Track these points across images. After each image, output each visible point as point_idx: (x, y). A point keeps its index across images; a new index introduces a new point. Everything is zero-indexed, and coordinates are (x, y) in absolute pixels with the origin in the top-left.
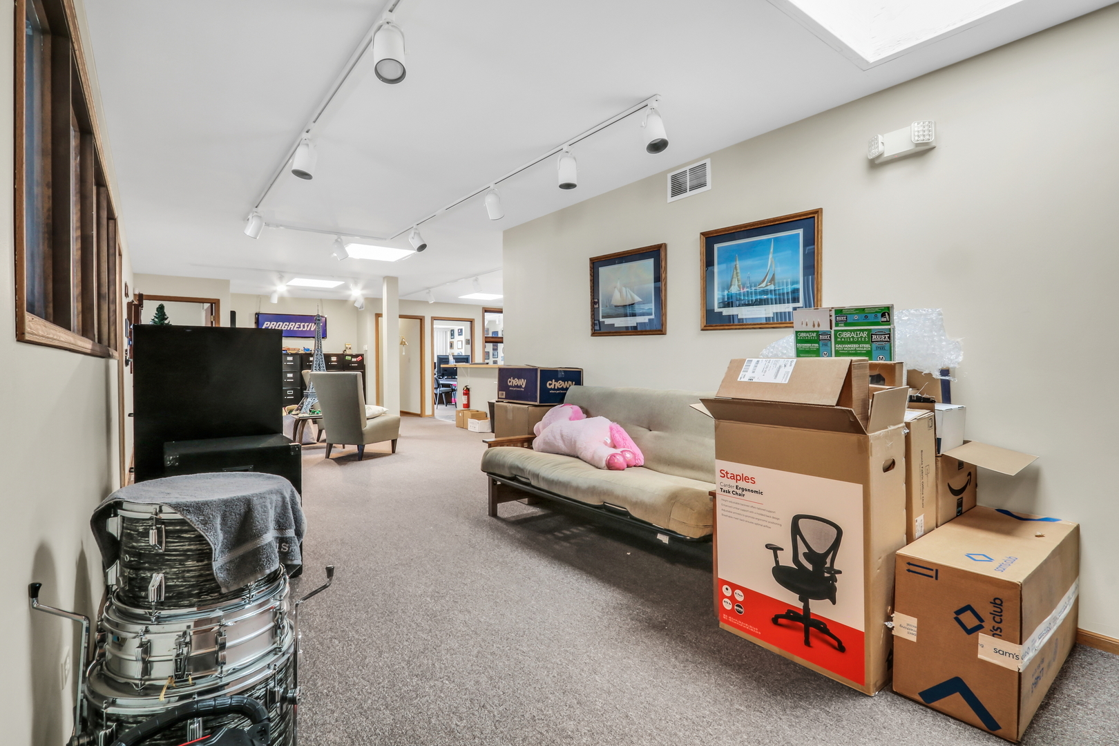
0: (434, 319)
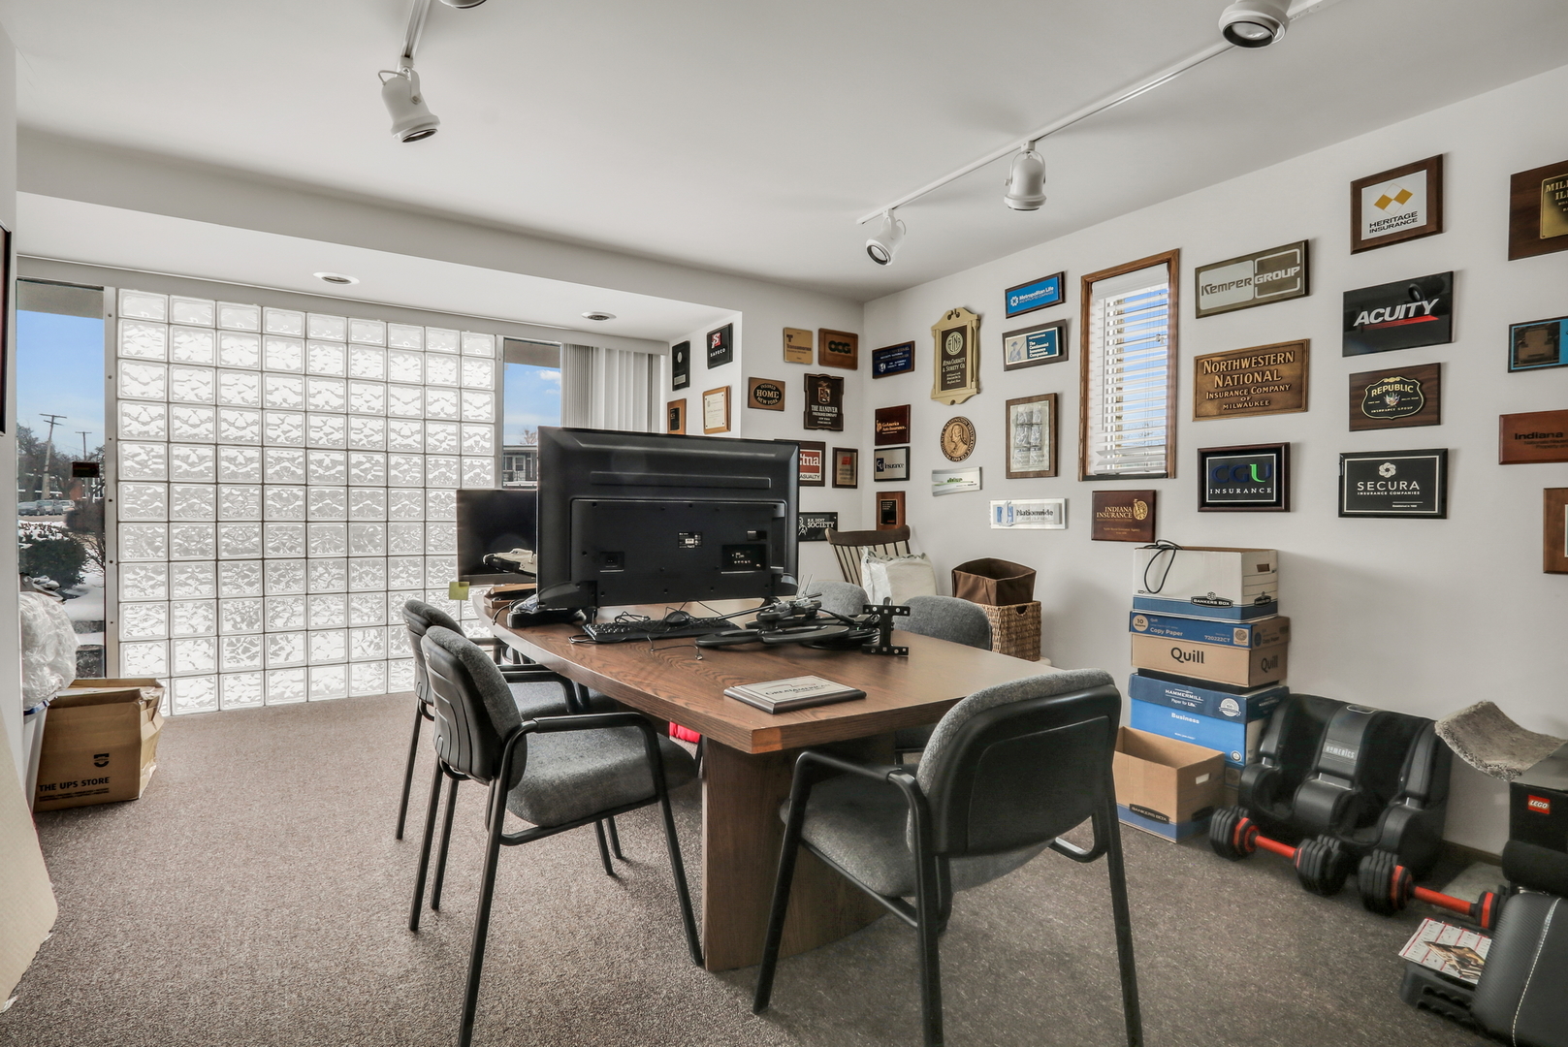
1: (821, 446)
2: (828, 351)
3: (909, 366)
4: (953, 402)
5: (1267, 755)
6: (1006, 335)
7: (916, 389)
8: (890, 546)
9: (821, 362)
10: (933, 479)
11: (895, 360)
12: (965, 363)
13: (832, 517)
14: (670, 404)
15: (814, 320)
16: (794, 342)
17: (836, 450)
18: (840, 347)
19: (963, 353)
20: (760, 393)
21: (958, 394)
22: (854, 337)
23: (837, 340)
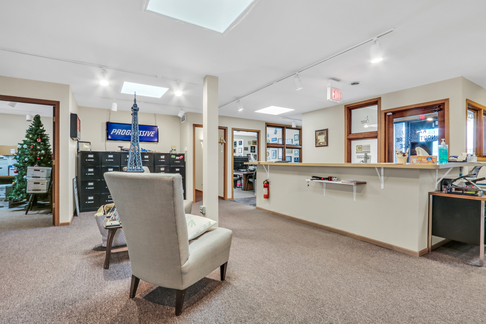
0: (234, 129)
9: (253, 145)
16: (249, 143)
20: (245, 149)
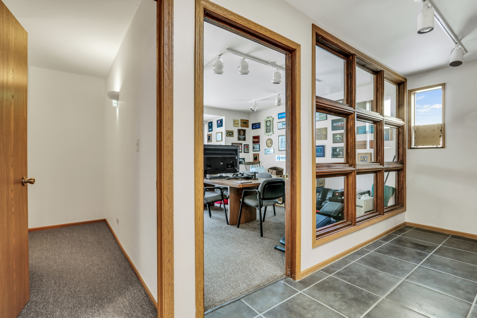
1: (241, 144)
2: (242, 124)
3: (259, 127)
4: (268, 135)
5: (319, 198)
6: (278, 123)
7: (261, 132)
8: (256, 165)
9: (241, 126)
10: (265, 151)
11: (256, 126)
12: (270, 127)
13: (244, 159)
14: (208, 135)
15: (239, 118)
16: (235, 122)
17: (244, 145)
18: (245, 123)
19: (270, 126)
20: (229, 133)
21: (269, 134)
22: (248, 121)
23: (244, 121)
